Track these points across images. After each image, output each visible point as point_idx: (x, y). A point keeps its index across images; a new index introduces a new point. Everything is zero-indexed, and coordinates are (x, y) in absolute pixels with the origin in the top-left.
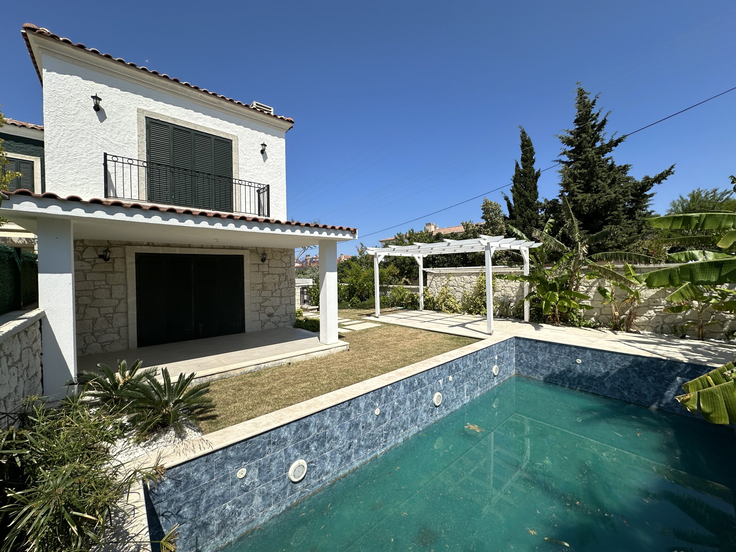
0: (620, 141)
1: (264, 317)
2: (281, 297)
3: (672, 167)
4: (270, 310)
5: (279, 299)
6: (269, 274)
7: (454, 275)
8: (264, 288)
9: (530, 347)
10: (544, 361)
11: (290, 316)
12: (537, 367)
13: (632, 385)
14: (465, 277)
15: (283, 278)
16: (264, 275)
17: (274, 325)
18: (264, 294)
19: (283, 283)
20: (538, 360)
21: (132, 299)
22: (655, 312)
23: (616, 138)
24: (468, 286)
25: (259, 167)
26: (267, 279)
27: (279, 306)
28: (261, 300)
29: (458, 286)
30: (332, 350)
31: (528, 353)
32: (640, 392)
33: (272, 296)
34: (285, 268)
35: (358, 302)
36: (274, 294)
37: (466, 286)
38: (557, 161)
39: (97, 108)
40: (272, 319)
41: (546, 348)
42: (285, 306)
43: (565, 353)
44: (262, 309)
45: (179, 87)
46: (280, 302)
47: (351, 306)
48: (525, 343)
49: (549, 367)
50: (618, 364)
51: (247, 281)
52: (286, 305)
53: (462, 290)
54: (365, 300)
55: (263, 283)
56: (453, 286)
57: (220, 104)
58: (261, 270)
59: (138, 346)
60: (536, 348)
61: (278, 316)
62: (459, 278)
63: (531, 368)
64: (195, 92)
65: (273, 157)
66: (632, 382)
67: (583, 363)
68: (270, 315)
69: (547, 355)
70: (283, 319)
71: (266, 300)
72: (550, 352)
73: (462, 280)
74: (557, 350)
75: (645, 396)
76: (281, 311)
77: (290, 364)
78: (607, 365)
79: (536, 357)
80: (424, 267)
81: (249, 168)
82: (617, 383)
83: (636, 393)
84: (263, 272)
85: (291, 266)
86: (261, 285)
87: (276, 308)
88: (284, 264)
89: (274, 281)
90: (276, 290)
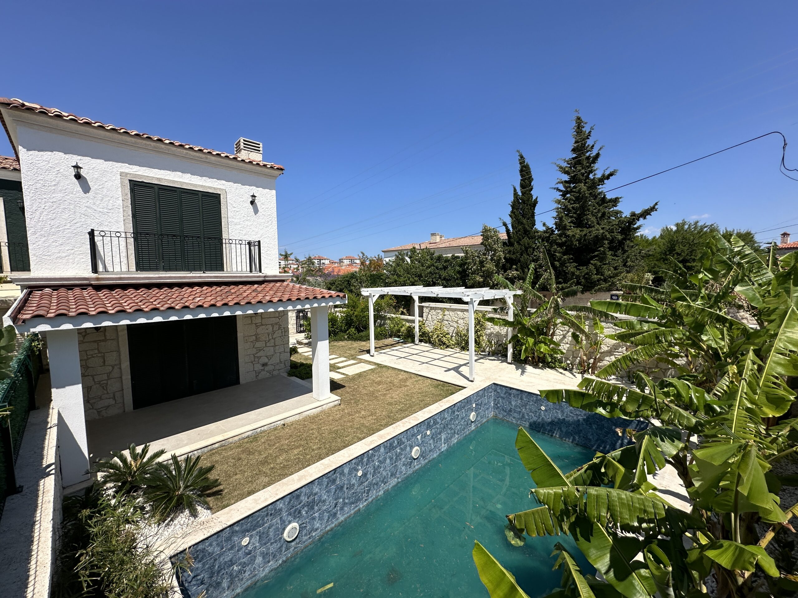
0: (611, 174)
1: (258, 367)
2: (275, 346)
3: (656, 204)
4: (264, 360)
5: (272, 348)
6: (262, 325)
7: (448, 310)
8: (257, 340)
9: (505, 393)
10: (516, 406)
11: (285, 363)
12: (510, 411)
13: (581, 430)
14: (458, 313)
15: (276, 328)
16: (257, 327)
17: (268, 374)
18: (258, 345)
19: (276, 332)
20: (512, 405)
21: (126, 364)
22: (616, 358)
23: (607, 173)
24: (461, 321)
25: (249, 218)
26: (260, 330)
27: (272, 355)
28: (254, 351)
29: (452, 321)
30: (324, 406)
31: (504, 399)
32: (587, 437)
33: (266, 346)
34: (278, 317)
35: (355, 334)
36: (268, 344)
37: (459, 322)
38: (555, 189)
39: (78, 176)
40: (267, 368)
41: (518, 395)
42: (278, 354)
43: (533, 401)
44: (256, 360)
45: (163, 146)
46: (274, 351)
47: (348, 337)
48: (502, 390)
49: (520, 412)
50: (572, 413)
51: (240, 335)
52: (280, 353)
53: (455, 325)
54: (362, 331)
55: (256, 335)
56: (447, 321)
57: (207, 158)
58: (254, 322)
59: (134, 409)
60: (510, 394)
61: (272, 365)
62: (453, 313)
63: (505, 412)
64: (180, 150)
65: (263, 206)
66: (581, 428)
67: (546, 410)
68: (264, 365)
69: (519, 401)
70: (278, 367)
71: (260, 350)
72: (521, 399)
73: (456, 316)
74: (526, 397)
75: (590, 440)
76: (275, 360)
77: (284, 425)
78: (564, 413)
79: (510, 403)
80: (419, 303)
81: (239, 221)
82: (571, 428)
83: (584, 437)
84: (256, 324)
85: (284, 315)
86: (254, 337)
87: (270, 357)
88: (277, 313)
89: (267, 331)
90: (269, 340)
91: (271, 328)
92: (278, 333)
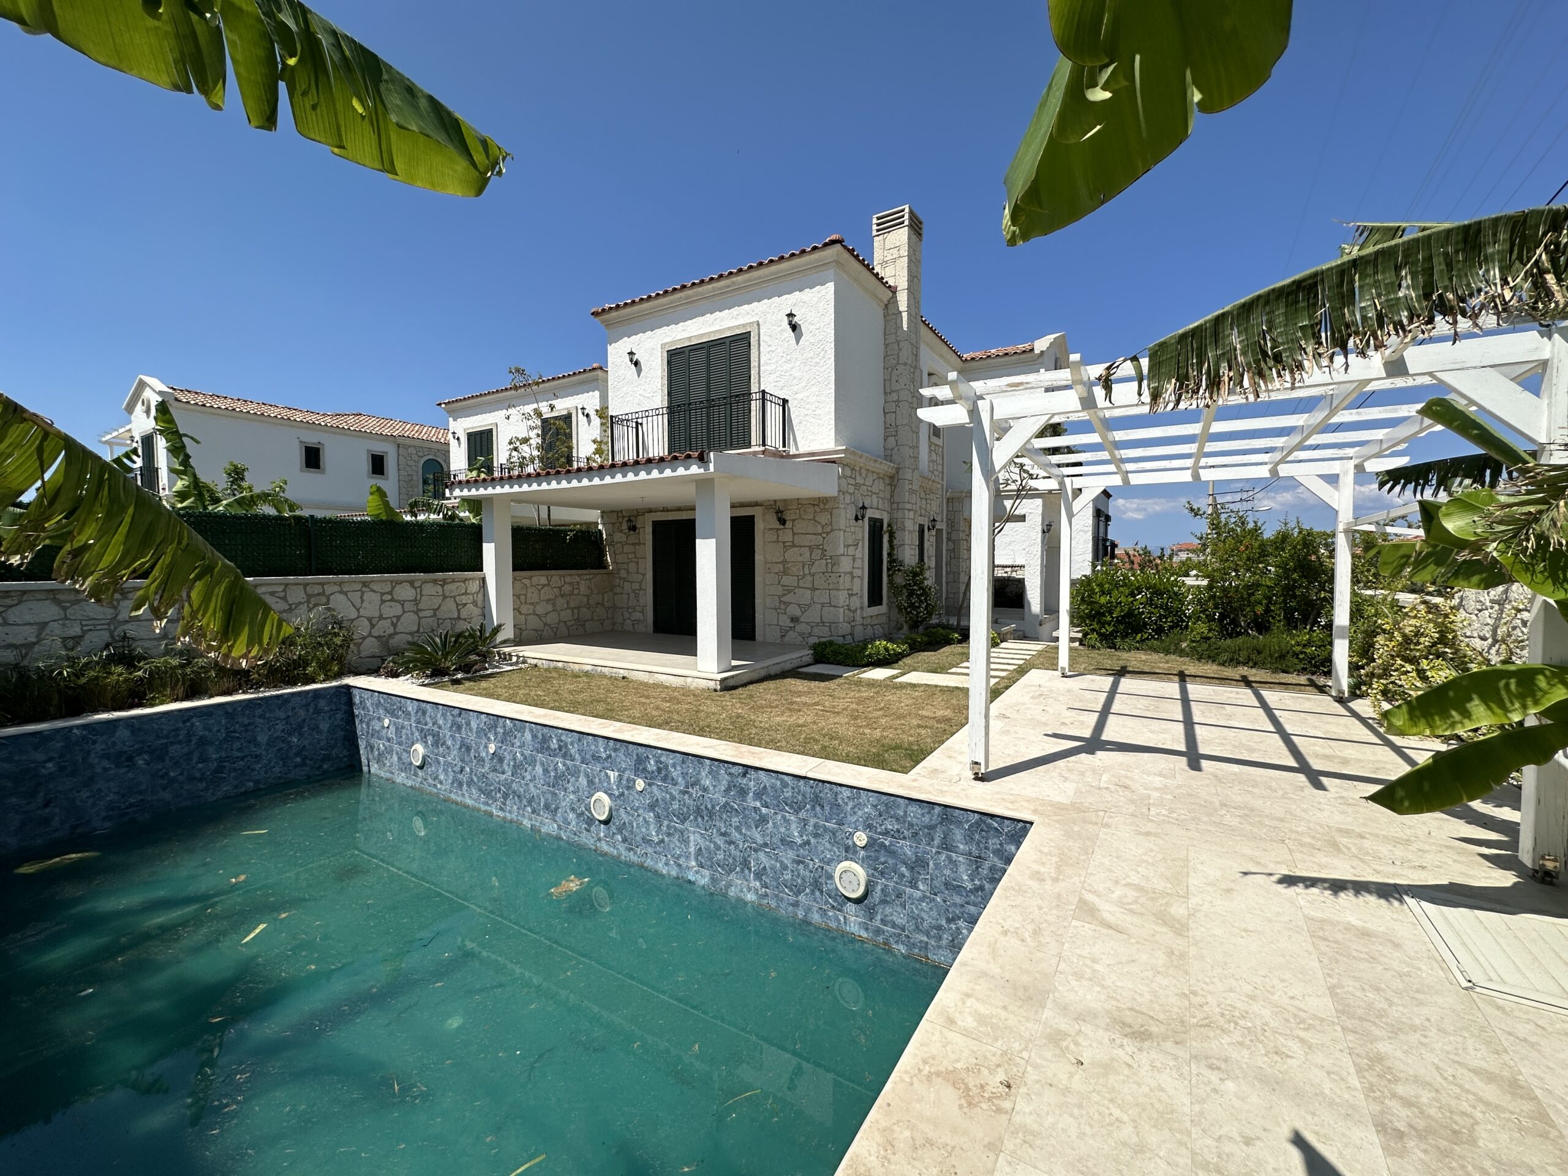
1: (785, 621)
2: (814, 589)
4: (795, 611)
5: (809, 592)
6: (794, 546)
8: (785, 572)
15: (817, 553)
16: (786, 548)
17: (800, 639)
18: (786, 580)
25: (790, 358)
26: (792, 555)
27: (809, 606)
28: (780, 591)
33: (799, 586)
34: (820, 534)
36: (802, 583)
39: (635, 363)
40: (799, 628)
42: (819, 606)
44: (783, 606)
46: (812, 599)
51: (759, 558)
52: (823, 605)
58: (781, 539)
59: (654, 632)
61: (807, 623)
65: (813, 328)
68: (794, 619)
70: (817, 631)
71: (789, 591)
76: (813, 615)
77: (624, 678)
81: (775, 365)
84: (784, 543)
85: (832, 530)
86: (780, 566)
87: (805, 608)
88: (819, 527)
89: (801, 559)
90: (804, 576)
91: (808, 554)
92: (819, 566)
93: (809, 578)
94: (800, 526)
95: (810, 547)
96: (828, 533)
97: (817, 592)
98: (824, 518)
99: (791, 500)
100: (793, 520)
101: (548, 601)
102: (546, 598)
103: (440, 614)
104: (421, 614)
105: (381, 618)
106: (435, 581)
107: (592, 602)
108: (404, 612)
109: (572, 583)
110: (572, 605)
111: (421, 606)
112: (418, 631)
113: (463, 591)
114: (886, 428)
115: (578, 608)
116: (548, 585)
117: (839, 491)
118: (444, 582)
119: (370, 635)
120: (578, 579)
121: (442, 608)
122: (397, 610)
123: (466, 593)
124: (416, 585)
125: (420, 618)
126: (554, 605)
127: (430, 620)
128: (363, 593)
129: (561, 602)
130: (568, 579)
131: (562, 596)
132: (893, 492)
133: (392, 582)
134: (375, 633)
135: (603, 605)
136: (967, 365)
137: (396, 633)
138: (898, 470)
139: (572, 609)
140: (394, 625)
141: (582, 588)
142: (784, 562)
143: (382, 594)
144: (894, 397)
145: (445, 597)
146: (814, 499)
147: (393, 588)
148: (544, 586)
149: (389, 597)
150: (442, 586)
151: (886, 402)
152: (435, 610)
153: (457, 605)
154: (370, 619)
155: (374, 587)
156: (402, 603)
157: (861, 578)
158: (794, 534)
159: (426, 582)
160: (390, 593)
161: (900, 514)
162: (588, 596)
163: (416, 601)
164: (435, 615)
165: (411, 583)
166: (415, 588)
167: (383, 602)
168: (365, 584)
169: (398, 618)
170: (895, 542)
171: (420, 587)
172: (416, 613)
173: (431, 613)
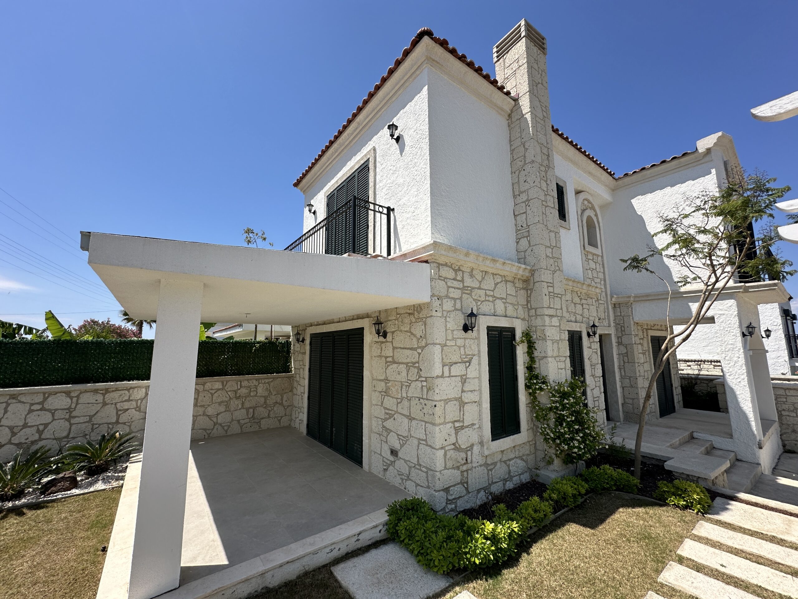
1: (386, 451)
2: (410, 417)
4: (394, 441)
5: (407, 421)
6: (394, 362)
8: (387, 391)
15: (413, 373)
16: (388, 364)
18: (387, 402)
19: (413, 385)
26: (391, 372)
27: (407, 439)
28: (383, 413)
33: (398, 411)
36: (401, 408)
40: (397, 464)
42: (416, 442)
44: (385, 433)
46: (409, 430)
52: (419, 441)
61: (406, 461)
68: (394, 453)
71: (390, 416)
76: (410, 453)
85: (427, 345)
86: (383, 384)
87: (404, 440)
88: (415, 340)
89: (399, 378)
90: (402, 399)
91: (404, 374)
92: (415, 390)
93: (406, 403)
94: (400, 339)
95: (407, 364)
96: (423, 348)
97: (414, 423)
98: (418, 330)
99: (392, 310)
100: (393, 332)
101: (220, 403)
102: (219, 400)
103: (95, 420)
104: (73, 421)
105: (25, 426)
106: (96, 391)
107: (270, 402)
108: (54, 420)
109: (249, 387)
110: (247, 405)
111: (74, 414)
112: (67, 437)
113: (127, 398)
114: (517, 231)
115: (254, 408)
116: (222, 389)
117: (433, 296)
118: (107, 391)
119: (10, 442)
120: (255, 383)
121: (98, 414)
122: (46, 417)
123: (129, 400)
124: (73, 394)
125: (71, 425)
126: (227, 406)
127: (84, 426)
128: (8, 405)
129: (235, 403)
130: (245, 383)
131: (237, 398)
132: (529, 296)
133: (44, 394)
134: (15, 440)
135: (281, 404)
136: (620, 182)
137: (40, 439)
138: (533, 272)
139: (248, 409)
140: (40, 432)
141: (260, 390)
142: (386, 380)
143: (32, 404)
144: (524, 197)
145: (105, 404)
146: (408, 307)
147: (45, 399)
148: (218, 390)
149: (39, 407)
150: (104, 395)
151: (516, 205)
152: (91, 417)
153: (118, 410)
154: (11, 428)
155: (23, 399)
156: (53, 412)
157: (479, 403)
158: (394, 348)
159: (86, 391)
160: (42, 403)
161: (539, 322)
162: (266, 398)
163: (69, 410)
164: (90, 420)
165: (68, 393)
166: (71, 398)
167: (30, 411)
168: (13, 396)
169: (46, 425)
170: (536, 354)
171: (78, 397)
172: (68, 420)
173: (87, 419)
